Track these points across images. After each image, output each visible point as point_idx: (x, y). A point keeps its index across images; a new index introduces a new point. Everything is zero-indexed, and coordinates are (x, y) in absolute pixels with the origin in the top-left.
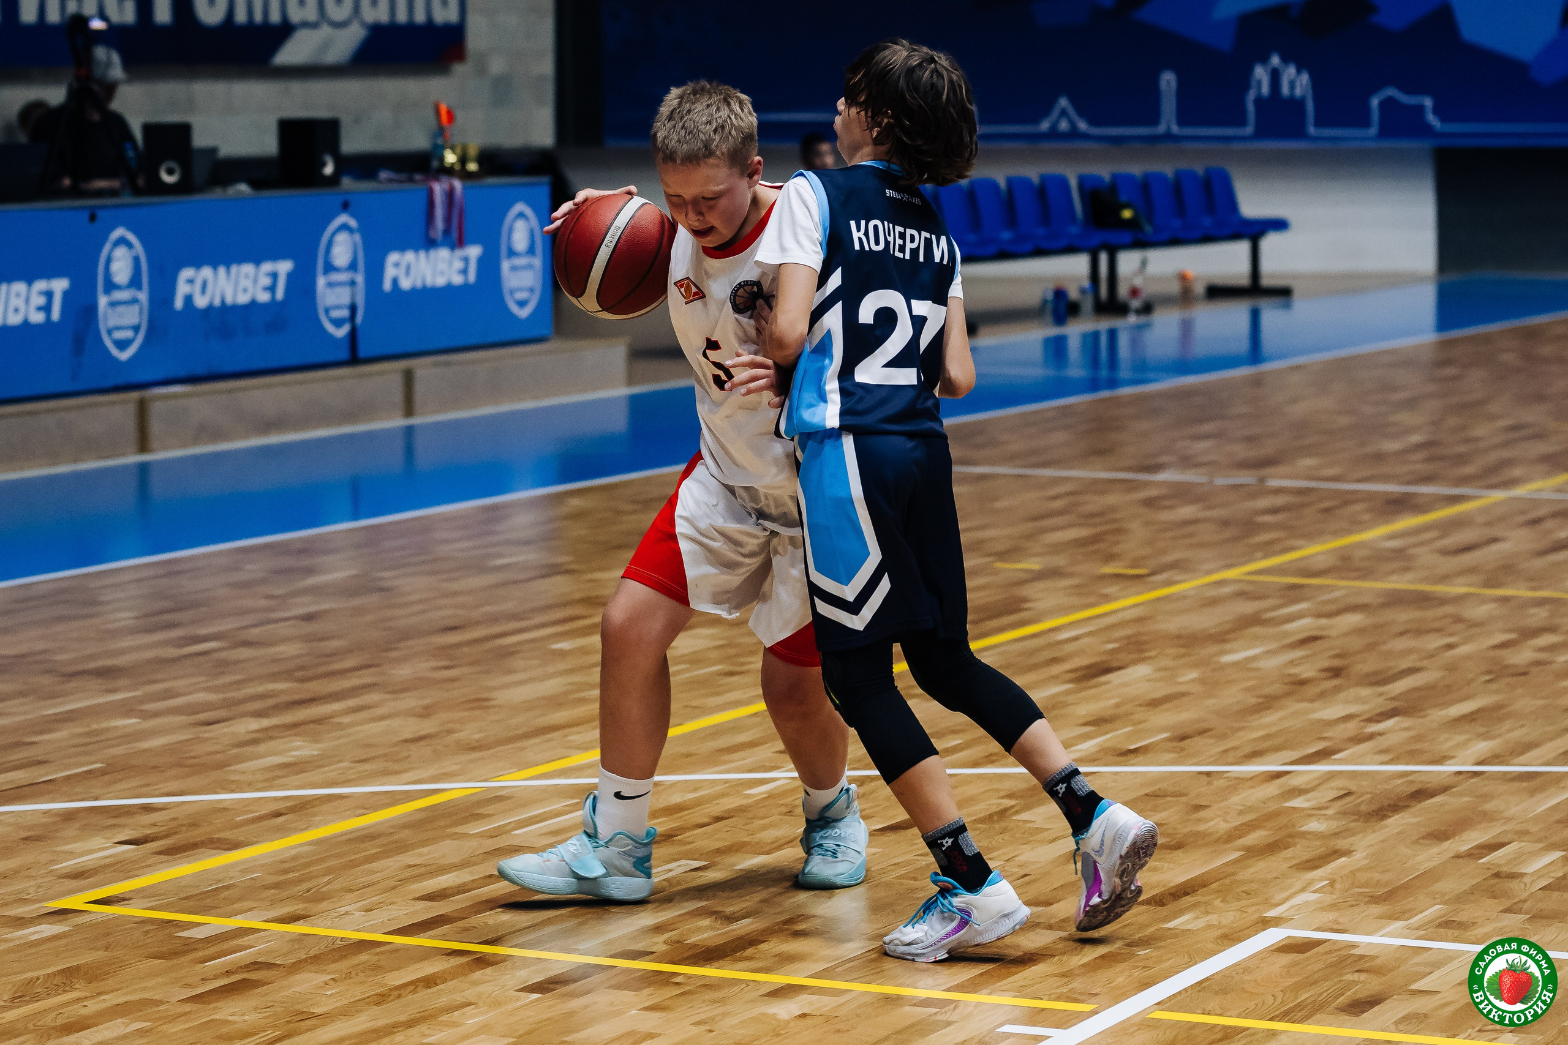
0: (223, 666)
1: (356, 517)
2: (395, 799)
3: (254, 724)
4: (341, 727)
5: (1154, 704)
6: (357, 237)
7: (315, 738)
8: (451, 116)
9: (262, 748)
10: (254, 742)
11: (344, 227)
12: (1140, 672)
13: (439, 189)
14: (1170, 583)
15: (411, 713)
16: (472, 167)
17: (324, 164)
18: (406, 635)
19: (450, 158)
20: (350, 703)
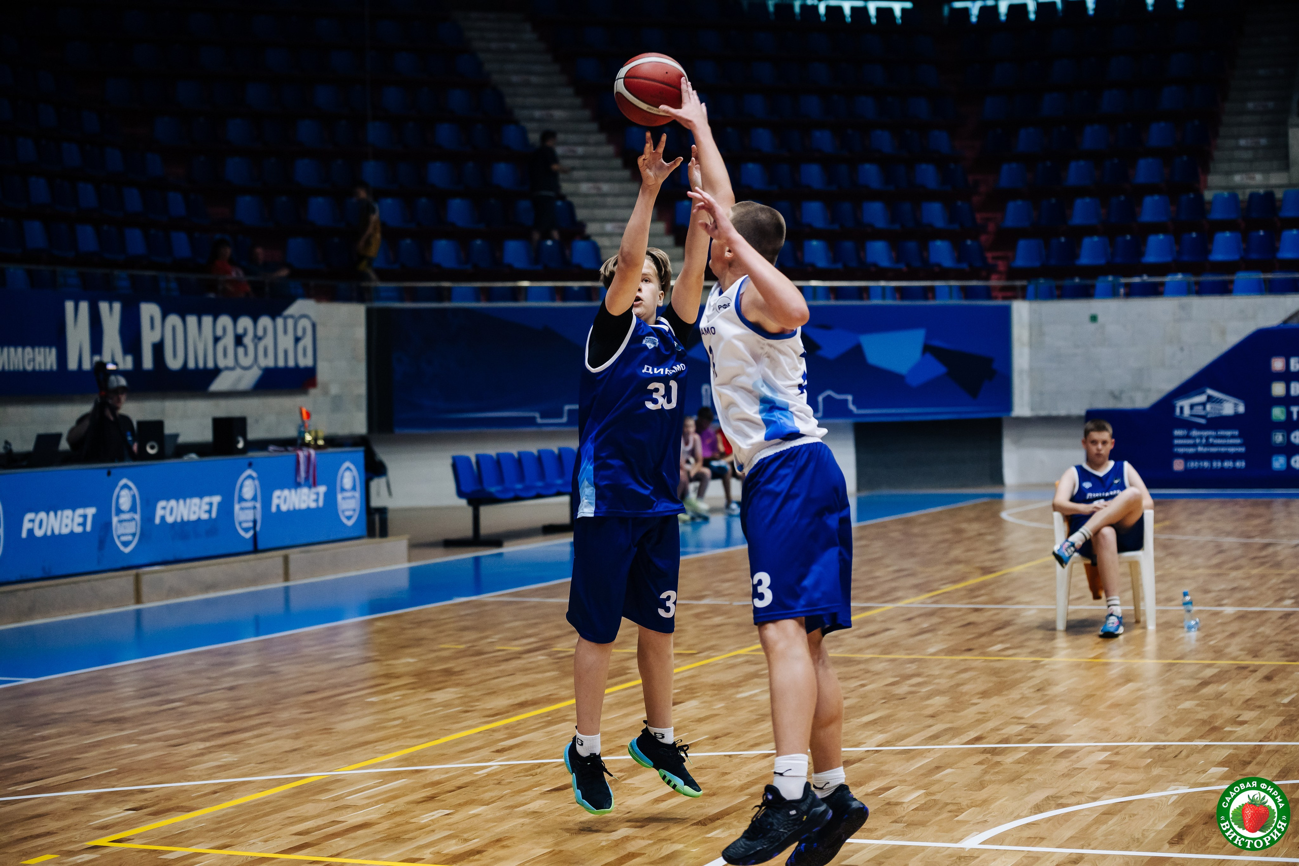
0: (184, 715)
1: (257, 634)
2: (280, 782)
3: (202, 745)
4: (250, 745)
5: (700, 720)
6: (257, 482)
7: (235, 751)
8: (308, 415)
9: (206, 758)
10: (202, 754)
11: (250, 477)
12: (693, 703)
13: (302, 455)
14: (708, 657)
15: (288, 737)
16: (321, 442)
17: (238, 442)
18: (286, 696)
19: (308, 438)
20: (255, 732)
